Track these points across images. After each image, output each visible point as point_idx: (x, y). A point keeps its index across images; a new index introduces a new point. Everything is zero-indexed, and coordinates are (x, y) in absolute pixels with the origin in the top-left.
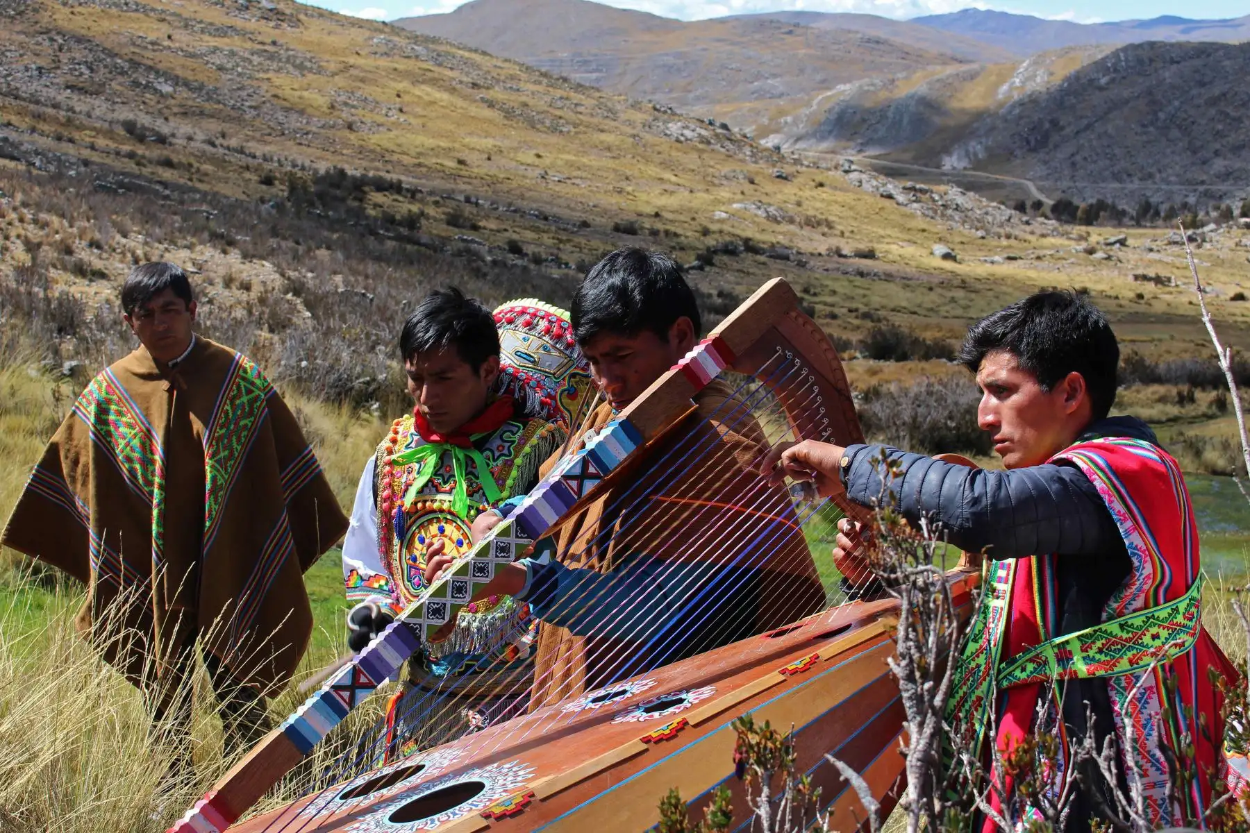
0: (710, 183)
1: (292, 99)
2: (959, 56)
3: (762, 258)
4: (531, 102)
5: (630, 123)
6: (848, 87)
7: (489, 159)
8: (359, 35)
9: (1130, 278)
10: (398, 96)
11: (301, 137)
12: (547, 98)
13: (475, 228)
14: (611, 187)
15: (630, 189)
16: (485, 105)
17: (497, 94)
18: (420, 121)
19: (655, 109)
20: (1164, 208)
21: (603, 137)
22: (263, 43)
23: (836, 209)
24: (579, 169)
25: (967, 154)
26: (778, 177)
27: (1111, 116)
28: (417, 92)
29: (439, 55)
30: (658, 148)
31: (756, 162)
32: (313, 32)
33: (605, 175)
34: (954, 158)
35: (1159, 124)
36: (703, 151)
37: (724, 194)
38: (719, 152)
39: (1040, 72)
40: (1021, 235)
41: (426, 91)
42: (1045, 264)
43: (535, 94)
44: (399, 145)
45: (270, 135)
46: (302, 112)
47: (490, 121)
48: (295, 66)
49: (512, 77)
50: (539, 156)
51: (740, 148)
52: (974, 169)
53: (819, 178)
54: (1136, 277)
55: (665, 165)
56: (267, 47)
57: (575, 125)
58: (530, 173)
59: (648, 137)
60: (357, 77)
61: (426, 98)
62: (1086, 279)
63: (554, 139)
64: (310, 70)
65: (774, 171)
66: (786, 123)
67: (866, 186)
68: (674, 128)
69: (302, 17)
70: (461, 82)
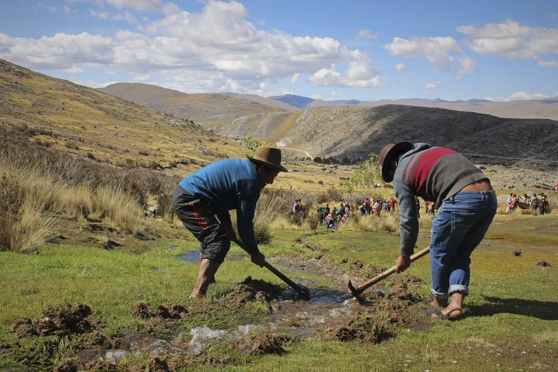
0: (183, 140)
1: (17, 102)
2: (284, 110)
3: (197, 166)
4: (117, 109)
5: (155, 119)
6: (244, 117)
7: (95, 128)
8: (53, 83)
9: (339, 178)
10: (63, 104)
11: (18, 115)
12: (124, 109)
13: (77, 149)
14: (143, 140)
15: (150, 141)
16: (98, 109)
17: (105, 106)
18: (70, 113)
19: (166, 115)
20: (352, 160)
21: (143, 123)
22: (12, 82)
23: (231, 152)
24: (132, 133)
25: (285, 142)
26: (210, 140)
27: (334, 130)
28: (71, 103)
29: (83, 91)
30: (165, 128)
31: (203, 135)
32: (35, 81)
33: (141, 136)
34: (281, 143)
35: (350, 133)
36: (182, 130)
37: (188, 144)
38: (188, 130)
39: (311, 115)
40: (300, 164)
41: (75, 103)
42: (307, 173)
43: (120, 108)
44: (59, 121)
45: (4, 114)
46: (20, 107)
47: (99, 115)
48: (22, 91)
49: (112, 101)
50: (116, 128)
51: (197, 130)
52: (287, 147)
53: (226, 142)
54: (341, 179)
55: (166, 134)
56: (13, 84)
57: (133, 118)
58: (111, 133)
59: (162, 124)
60: (48, 96)
61: (75, 105)
62: (322, 178)
63: (123, 122)
64: (29, 93)
65: (209, 138)
66: (222, 129)
67: (243, 145)
68: (172, 121)
69: (32, 75)
70: (90, 101)
